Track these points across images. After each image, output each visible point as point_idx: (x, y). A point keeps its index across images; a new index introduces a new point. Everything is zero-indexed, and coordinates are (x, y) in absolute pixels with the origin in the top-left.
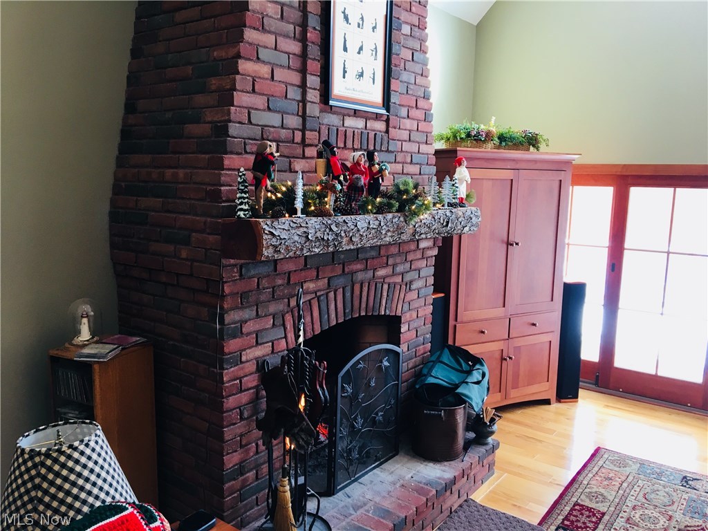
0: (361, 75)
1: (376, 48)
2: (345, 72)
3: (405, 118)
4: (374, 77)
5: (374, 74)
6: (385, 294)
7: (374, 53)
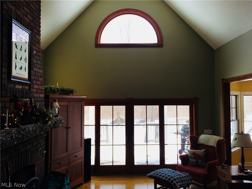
0: (21, 68)
1: (26, 58)
2: (16, 67)
3: (35, 84)
4: (25, 69)
5: (25, 68)
6: (30, 156)
7: (25, 60)
